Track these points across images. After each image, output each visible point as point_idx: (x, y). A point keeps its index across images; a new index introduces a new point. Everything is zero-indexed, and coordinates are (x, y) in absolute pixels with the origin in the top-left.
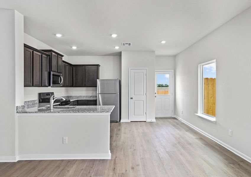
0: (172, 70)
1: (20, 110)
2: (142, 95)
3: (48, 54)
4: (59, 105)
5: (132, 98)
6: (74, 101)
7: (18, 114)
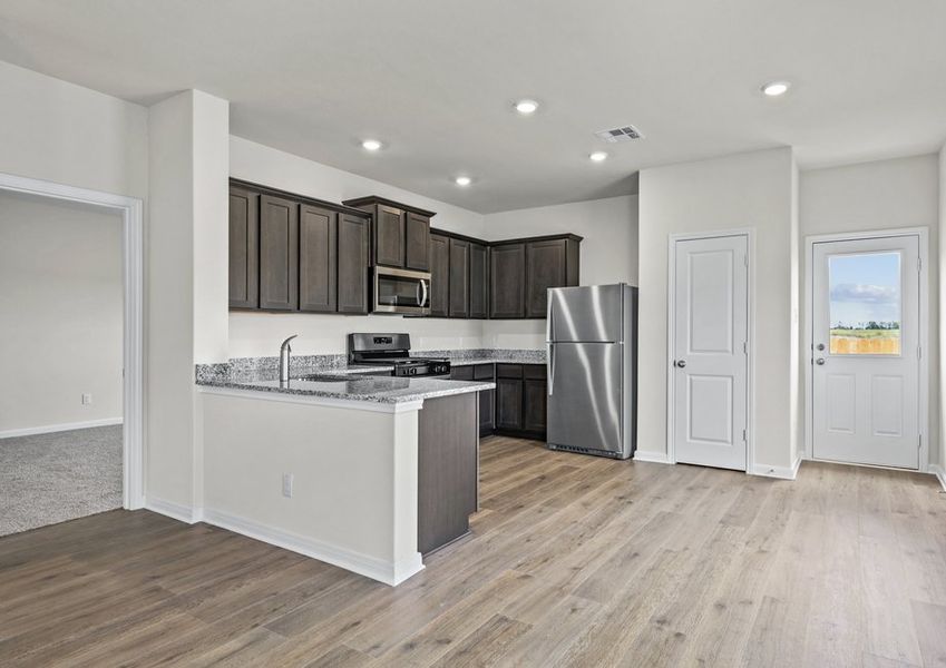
0: (919, 230)
1: (210, 377)
2: (727, 351)
3: (364, 209)
4: (393, 373)
5: (681, 365)
6: (474, 365)
7: (200, 389)
